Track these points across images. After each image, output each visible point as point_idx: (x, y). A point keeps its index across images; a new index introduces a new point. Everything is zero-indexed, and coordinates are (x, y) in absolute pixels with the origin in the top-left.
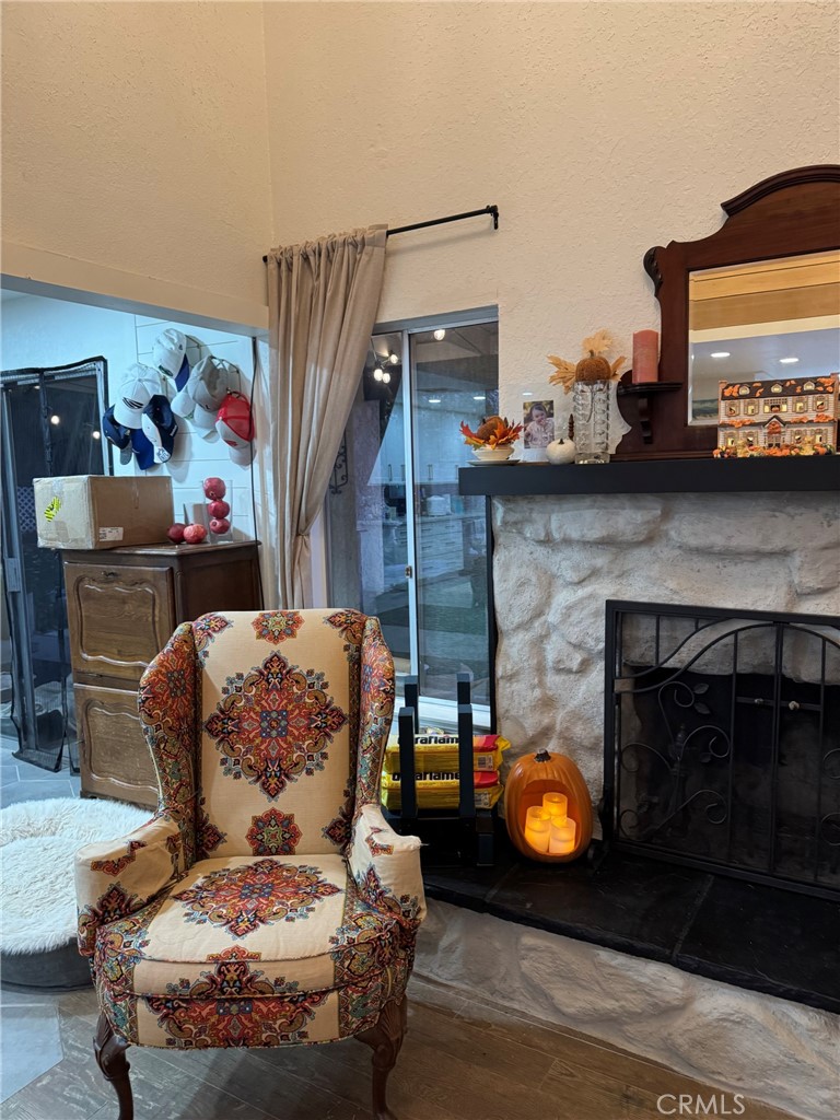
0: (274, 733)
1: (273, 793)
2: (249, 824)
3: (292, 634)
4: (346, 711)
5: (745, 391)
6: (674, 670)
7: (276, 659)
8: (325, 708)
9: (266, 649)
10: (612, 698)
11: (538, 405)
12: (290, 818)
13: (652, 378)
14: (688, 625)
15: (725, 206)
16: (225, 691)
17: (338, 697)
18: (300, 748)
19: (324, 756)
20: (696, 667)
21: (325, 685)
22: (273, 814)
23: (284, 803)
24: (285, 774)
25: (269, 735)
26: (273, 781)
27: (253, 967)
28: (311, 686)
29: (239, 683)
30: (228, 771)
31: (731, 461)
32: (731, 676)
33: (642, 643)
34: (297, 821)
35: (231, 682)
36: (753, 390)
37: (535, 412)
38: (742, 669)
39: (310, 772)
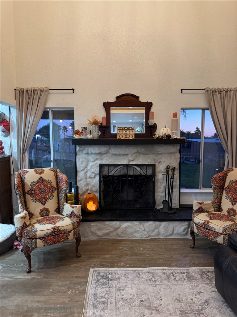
0: (43, 193)
1: (44, 204)
2: (40, 211)
3: (43, 173)
4: (56, 187)
5: (121, 128)
6: (111, 175)
7: (41, 178)
8: (52, 187)
9: (38, 176)
10: (100, 181)
11: (84, 128)
12: (48, 209)
13: (105, 125)
14: (113, 167)
15: (116, 97)
16: (31, 185)
17: (54, 184)
18: (48, 195)
19: (53, 196)
20: (115, 175)
21: (52, 182)
22: (44, 208)
23: (46, 206)
24: (46, 200)
25: (42, 193)
26: (43, 202)
27: (59, 228)
28: (49, 183)
29: (33, 184)
30: (33, 201)
31: (120, 140)
32: (120, 175)
33: (106, 171)
34: (49, 209)
35: (32, 183)
36: (123, 128)
37: (84, 129)
38: (122, 174)
39: (51, 200)
